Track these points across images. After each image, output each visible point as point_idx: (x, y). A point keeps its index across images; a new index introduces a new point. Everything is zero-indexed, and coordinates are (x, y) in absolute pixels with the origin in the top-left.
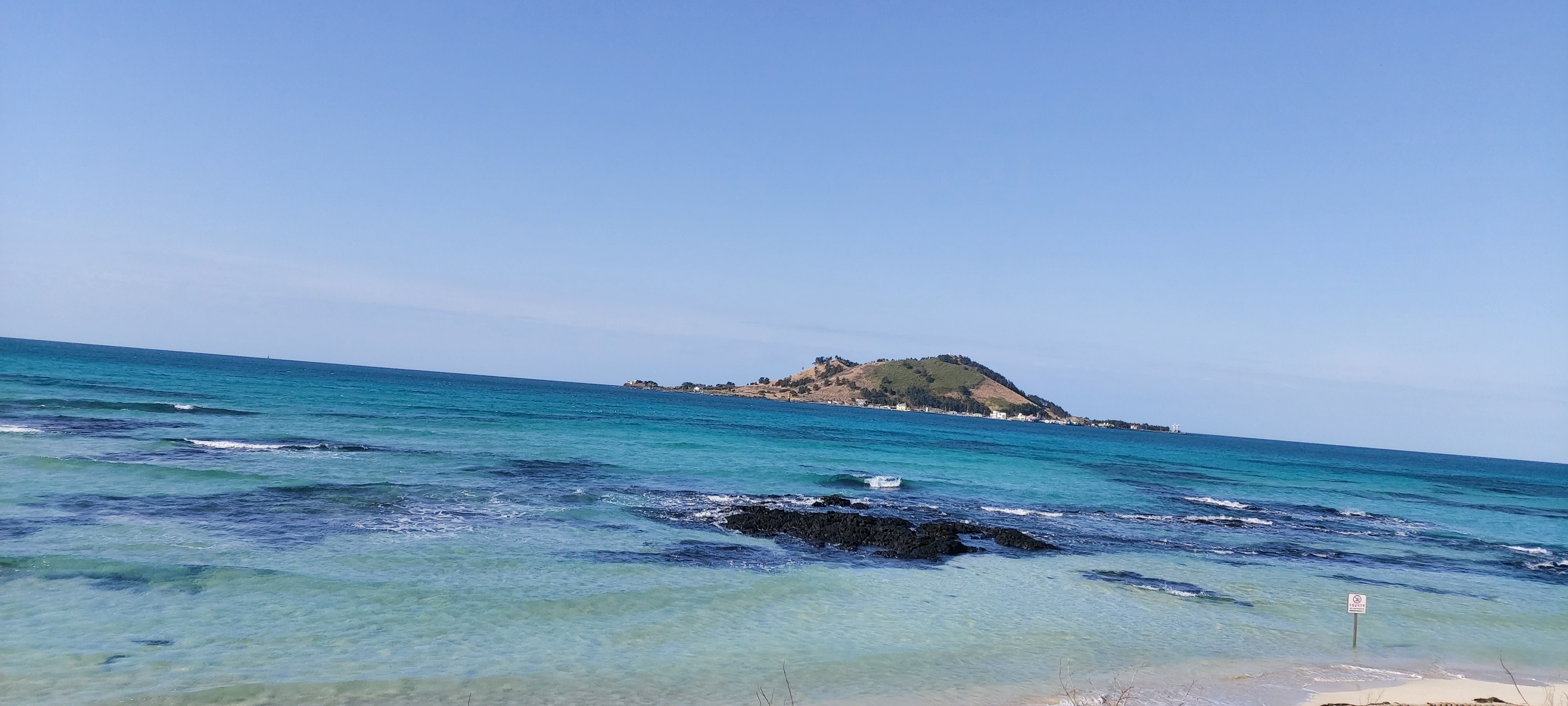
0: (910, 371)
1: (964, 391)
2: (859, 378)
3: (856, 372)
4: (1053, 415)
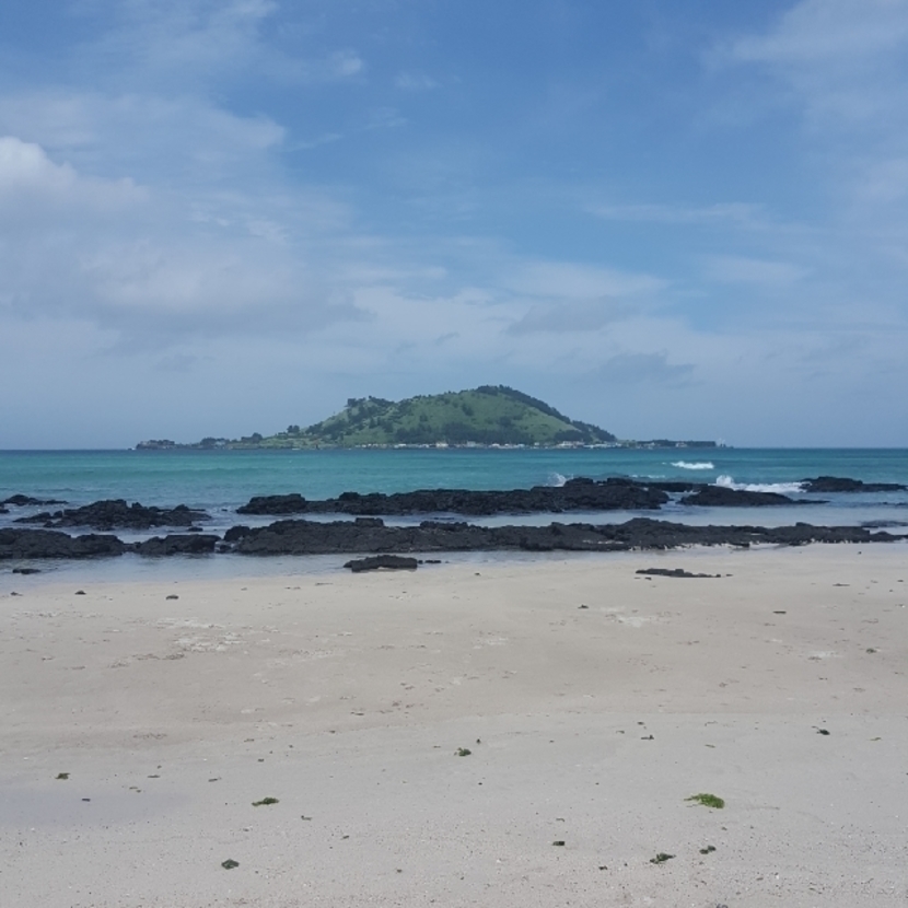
0: (449, 406)
1: (505, 422)
2: (395, 418)
3: (391, 411)
4: (597, 440)
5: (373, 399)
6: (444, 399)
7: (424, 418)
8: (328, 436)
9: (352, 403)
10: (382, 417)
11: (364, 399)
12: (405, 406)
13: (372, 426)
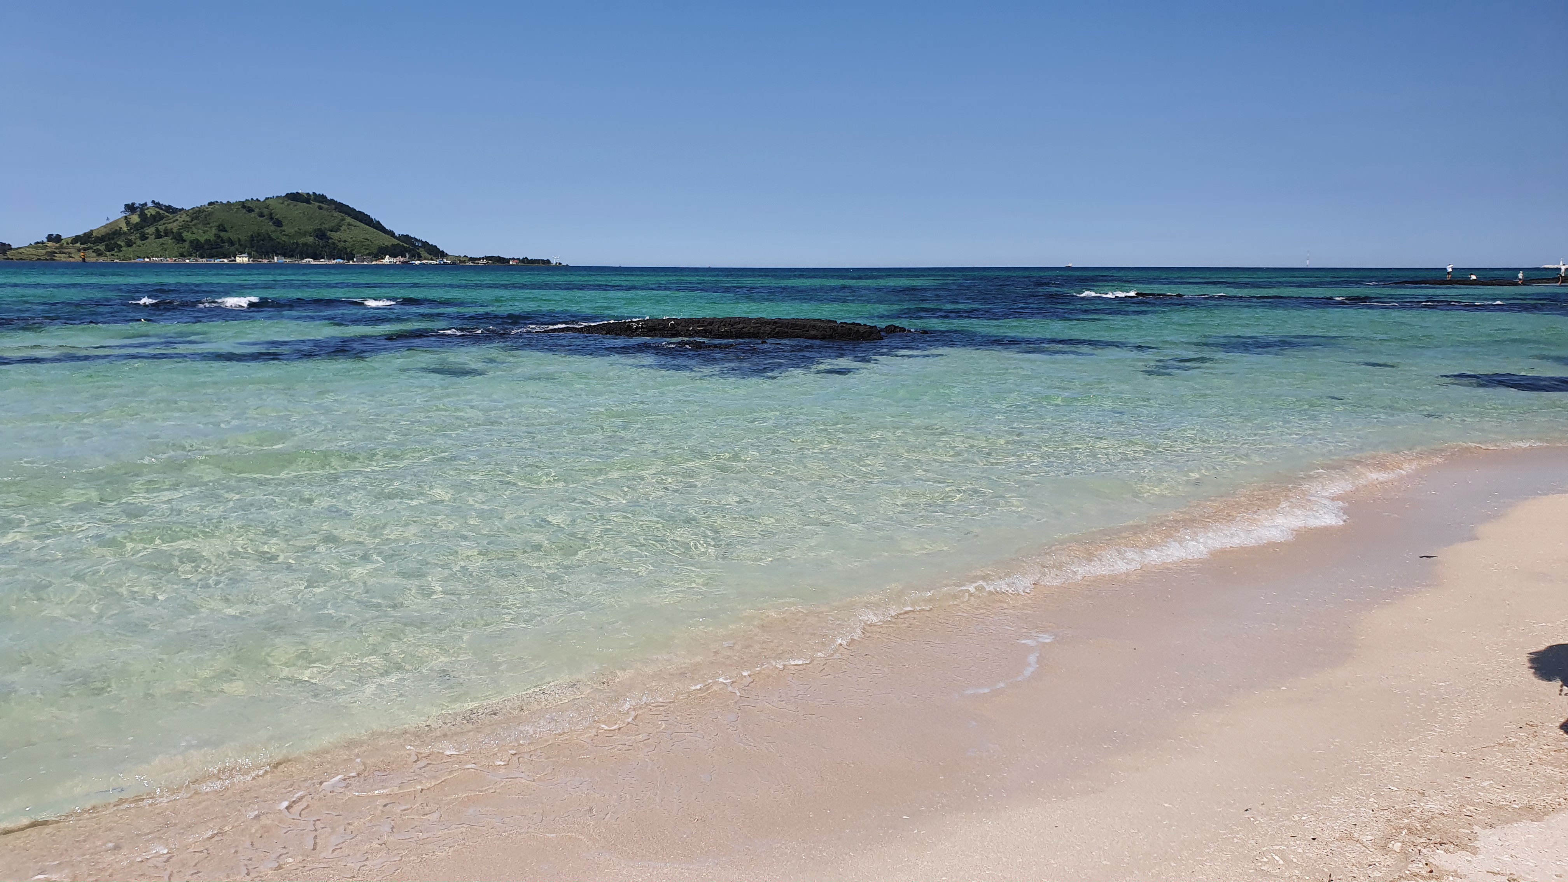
0: (253, 215)
1: (321, 234)
2: (186, 227)
3: (183, 218)
4: (427, 255)
5: (157, 205)
6: (246, 207)
7: (222, 228)
8: (102, 247)
9: (130, 208)
10: (169, 226)
11: (145, 204)
12: (197, 214)
13: (158, 236)
